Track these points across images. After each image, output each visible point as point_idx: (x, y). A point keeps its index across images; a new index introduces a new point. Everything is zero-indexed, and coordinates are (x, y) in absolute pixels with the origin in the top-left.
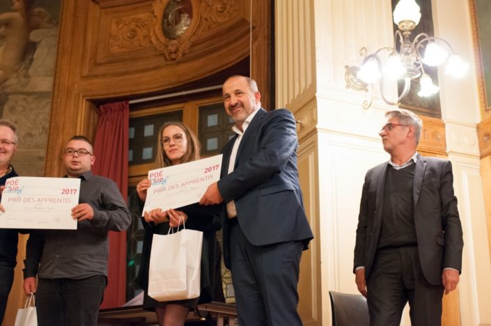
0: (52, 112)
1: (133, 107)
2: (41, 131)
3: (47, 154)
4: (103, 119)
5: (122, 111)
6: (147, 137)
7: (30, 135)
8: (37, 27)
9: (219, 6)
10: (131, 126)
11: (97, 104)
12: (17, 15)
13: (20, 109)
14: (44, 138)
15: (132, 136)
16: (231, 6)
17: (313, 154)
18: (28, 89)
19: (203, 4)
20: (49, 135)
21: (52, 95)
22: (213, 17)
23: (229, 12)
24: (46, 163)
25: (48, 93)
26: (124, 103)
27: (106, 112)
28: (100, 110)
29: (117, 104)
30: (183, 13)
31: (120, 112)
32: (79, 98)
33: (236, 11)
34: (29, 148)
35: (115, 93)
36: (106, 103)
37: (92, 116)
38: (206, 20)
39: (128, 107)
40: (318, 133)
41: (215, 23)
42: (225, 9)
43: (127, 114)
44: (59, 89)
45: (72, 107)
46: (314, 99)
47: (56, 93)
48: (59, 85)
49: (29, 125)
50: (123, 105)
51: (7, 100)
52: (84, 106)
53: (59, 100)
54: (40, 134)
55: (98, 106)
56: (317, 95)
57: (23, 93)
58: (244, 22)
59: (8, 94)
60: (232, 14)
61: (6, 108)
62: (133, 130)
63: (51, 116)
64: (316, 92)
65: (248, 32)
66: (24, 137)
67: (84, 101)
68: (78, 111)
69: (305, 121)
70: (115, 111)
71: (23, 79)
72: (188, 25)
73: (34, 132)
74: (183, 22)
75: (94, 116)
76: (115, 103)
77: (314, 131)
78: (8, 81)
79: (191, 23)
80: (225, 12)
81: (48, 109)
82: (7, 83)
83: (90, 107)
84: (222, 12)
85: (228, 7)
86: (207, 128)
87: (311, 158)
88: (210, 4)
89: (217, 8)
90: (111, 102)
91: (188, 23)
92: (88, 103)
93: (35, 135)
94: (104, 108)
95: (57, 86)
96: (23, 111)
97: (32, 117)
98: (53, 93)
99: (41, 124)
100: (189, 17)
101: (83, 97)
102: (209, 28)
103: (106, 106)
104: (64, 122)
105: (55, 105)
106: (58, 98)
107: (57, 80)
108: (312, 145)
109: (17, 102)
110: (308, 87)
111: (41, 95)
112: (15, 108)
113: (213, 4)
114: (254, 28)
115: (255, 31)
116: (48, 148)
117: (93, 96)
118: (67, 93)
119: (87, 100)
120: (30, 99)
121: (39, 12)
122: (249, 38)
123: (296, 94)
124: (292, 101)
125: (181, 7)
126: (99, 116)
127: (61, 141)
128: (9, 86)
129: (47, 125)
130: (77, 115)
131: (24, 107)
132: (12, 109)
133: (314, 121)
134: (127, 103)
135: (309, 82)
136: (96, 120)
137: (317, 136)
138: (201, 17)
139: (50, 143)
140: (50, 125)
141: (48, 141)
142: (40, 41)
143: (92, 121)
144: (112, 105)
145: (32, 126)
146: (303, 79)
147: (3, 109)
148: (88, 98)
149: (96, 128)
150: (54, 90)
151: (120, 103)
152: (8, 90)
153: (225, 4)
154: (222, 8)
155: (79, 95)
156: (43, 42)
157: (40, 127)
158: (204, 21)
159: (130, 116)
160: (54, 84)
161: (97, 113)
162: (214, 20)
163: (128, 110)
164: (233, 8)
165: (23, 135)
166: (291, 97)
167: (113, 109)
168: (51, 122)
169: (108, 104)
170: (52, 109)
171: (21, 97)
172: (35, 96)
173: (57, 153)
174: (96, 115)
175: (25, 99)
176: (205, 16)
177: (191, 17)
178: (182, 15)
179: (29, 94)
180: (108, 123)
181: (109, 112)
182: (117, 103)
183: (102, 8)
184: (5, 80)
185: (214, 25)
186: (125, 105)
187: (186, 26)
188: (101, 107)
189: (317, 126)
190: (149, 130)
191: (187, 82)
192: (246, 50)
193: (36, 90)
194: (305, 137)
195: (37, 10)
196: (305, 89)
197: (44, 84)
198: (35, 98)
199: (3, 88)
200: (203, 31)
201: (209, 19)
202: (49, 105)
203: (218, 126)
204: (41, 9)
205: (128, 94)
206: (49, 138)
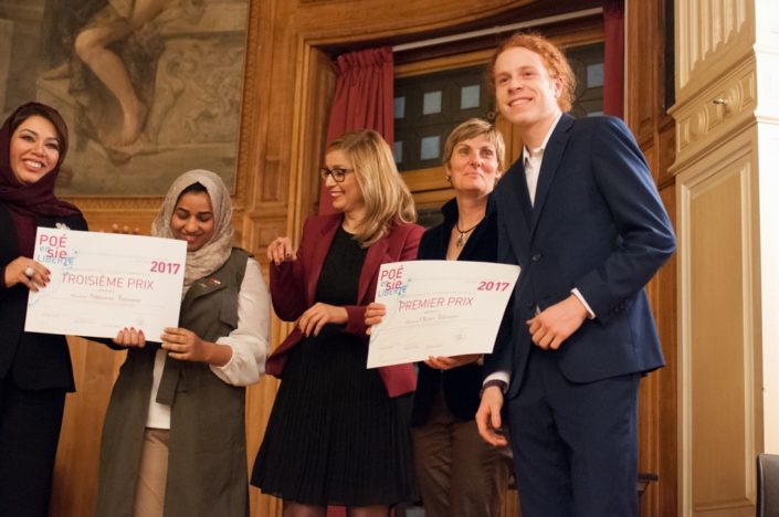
0: (246, 72)
1: (401, 58)
2: (228, 107)
3: (240, 153)
4: (344, 83)
5: (381, 66)
6: (428, 116)
7: (207, 116)
10: (397, 95)
11: (332, 54)
13: (188, 66)
14: (232, 123)
15: (401, 114)
17: (749, 165)
18: (201, 28)
20: (243, 116)
21: (246, 38)
24: (238, 170)
25: (241, 33)
26: (383, 50)
27: (350, 68)
28: (337, 65)
29: (370, 54)
31: (377, 70)
32: (297, 44)
34: (206, 142)
35: (366, 33)
36: (348, 52)
37: (323, 78)
39: (390, 57)
40: (759, 125)
43: (390, 72)
44: (259, 25)
45: (285, 62)
46: (750, 55)
47: (254, 33)
48: (259, 19)
49: (204, 96)
50: (382, 57)
51: (164, 49)
52: (306, 59)
53: (260, 48)
54: (226, 115)
55: (334, 58)
56: (755, 47)
57: (192, 36)
59: (164, 38)
61: (162, 64)
62: (401, 101)
63: (246, 78)
64: (753, 41)
66: (195, 120)
67: (308, 48)
68: (295, 69)
69: (733, 99)
70: (367, 66)
71: (192, 9)
73: (215, 111)
75: (328, 76)
76: (366, 52)
77: (751, 122)
78: (164, 13)
81: (239, 65)
82: (163, 16)
83: (319, 60)
87: (745, 175)
90: (358, 50)
92: (315, 52)
93: (217, 115)
94: (346, 60)
95: (254, 20)
96: (194, 70)
97: (210, 82)
98: (249, 35)
99: (226, 94)
101: (306, 40)
103: (348, 56)
104: (271, 89)
105: (252, 57)
106: (257, 44)
107: (255, 8)
108: (747, 150)
109: (181, 53)
110: (739, 30)
111: (226, 38)
112: (178, 64)
116: (241, 141)
117: (322, 38)
118: (274, 33)
119: (312, 47)
120: (205, 46)
123: (716, 41)
124: (707, 55)
126: (338, 76)
127: (265, 129)
128: (165, 22)
129: (239, 97)
130: (295, 75)
131: (195, 64)
132: (173, 67)
133: (751, 101)
134: (389, 52)
135: (742, 18)
136: (331, 84)
137: (757, 131)
139: (245, 131)
140: (244, 95)
141: (242, 128)
143: (322, 88)
144: (360, 55)
145: (210, 100)
146: (728, 11)
147: (156, 65)
148: (314, 43)
149: (331, 100)
150: (249, 29)
151: (376, 52)
152: (165, 31)
155: (297, 36)
157: (226, 100)
159: (395, 74)
160: (250, 17)
161: (333, 70)
163: (392, 63)
165: (195, 116)
166: (706, 48)
167: (362, 63)
168: (245, 90)
169: (354, 54)
170: (247, 66)
171: (190, 42)
172: (216, 41)
173: (258, 150)
174: (331, 74)
175: (196, 47)
179: (203, 36)
180: (353, 90)
181: (355, 69)
182: (371, 51)
184: (160, 11)
186: (384, 54)
188: (340, 57)
189: (757, 113)
190: (432, 103)
191: (503, 9)
193: (216, 29)
194: (733, 132)
196: (733, 32)
197: (231, 18)
198: (216, 45)
199: (156, 27)
202: (243, 57)
205: (391, 34)
206: (242, 121)
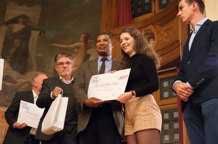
8: (90, 48)
9: (166, 35)
12: (82, 44)
16: (171, 34)
19: (159, 34)
22: (163, 40)
23: (170, 37)
30: (151, 39)
33: (174, 36)
38: (161, 41)
41: (164, 42)
42: (168, 35)
58: (177, 41)
60: (172, 38)
65: (180, 45)
72: (153, 44)
74: (151, 42)
79: (154, 43)
80: (169, 37)
84: (167, 37)
85: (170, 35)
86: (164, 88)
88: (162, 34)
89: (165, 36)
91: (153, 42)
100: (153, 40)
102: (162, 44)
113: (163, 34)
114: (182, 43)
115: (182, 45)
121: (91, 42)
122: (180, 48)
125: (149, 36)
138: (159, 40)
142: (91, 54)
153: (169, 34)
154: (167, 35)
156: (93, 54)
158: (160, 42)
162: (164, 41)
164: (172, 35)
176: (160, 39)
177: (154, 40)
178: (150, 40)
183: (116, 39)
185: (164, 43)
187: (152, 44)
192: (178, 54)
195: (90, 41)
200: (160, 46)
201: (162, 40)
203: (168, 86)
204: (92, 41)
